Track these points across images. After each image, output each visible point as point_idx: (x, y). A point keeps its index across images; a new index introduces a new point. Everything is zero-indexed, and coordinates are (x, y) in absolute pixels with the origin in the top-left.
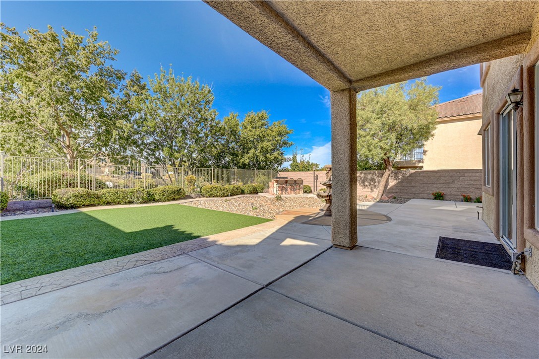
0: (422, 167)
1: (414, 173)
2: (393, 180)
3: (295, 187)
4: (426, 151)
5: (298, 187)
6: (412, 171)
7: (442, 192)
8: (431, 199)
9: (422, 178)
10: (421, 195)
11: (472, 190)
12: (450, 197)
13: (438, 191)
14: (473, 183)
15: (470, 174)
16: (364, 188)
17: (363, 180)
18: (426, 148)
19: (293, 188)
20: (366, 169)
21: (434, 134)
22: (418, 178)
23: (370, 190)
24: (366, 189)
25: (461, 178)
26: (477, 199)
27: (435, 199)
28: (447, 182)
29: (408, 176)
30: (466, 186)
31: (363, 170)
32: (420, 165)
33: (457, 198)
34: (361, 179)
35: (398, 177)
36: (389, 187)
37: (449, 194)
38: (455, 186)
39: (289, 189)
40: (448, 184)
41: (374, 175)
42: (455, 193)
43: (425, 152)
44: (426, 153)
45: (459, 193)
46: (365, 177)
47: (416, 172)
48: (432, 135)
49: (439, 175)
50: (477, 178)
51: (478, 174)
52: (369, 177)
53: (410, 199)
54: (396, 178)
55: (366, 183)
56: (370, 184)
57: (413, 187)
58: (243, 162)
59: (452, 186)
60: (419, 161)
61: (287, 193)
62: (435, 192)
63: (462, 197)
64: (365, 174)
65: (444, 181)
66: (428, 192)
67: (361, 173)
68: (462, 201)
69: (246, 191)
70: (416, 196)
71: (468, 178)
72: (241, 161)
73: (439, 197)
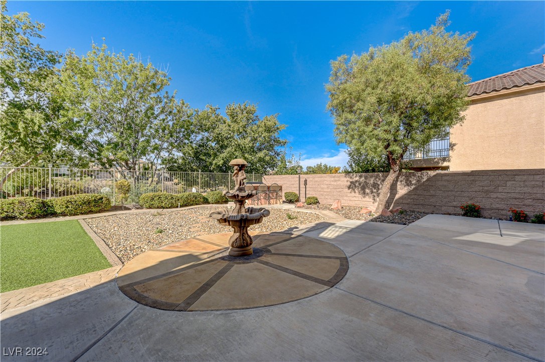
0: (447, 168)
1: (434, 176)
2: (403, 186)
3: (271, 195)
4: (454, 145)
5: (275, 195)
6: (432, 173)
7: (476, 204)
8: (459, 215)
9: (445, 183)
10: (443, 208)
11: (527, 202)
12: (489, 212)
13: (470, 203)
14: (530, 190)
15: (525, 177)
16: (364, 197)
17: (363, 186)
18: (453, 139)
19: (267, 196)
20: (367, 171)
21: (464, 117)
22: (440, 183)
23: (371, 200)
24: (367, 198)
25: (509, 183)
26: (537, 217)
27: (465, 215)
28: (486, 188)
29: (426, 181)
30: (517, 196)
31: (363, 171)
32: (445, 164)
33: (502, 215)
34: (360, 184)
35: (411, 181)
36: (397, 196)
37: (488, 207)
38: (499, 195)
39: (262, 198)
40: (487, 192)
41: (377, 179)
42: (498, 206)
43: (452, 146)
44: (454, 147)
45: (504, 207)
46: (365, 182)
47: (437, 174)
48: (462, 119)
49: (472, 178)
50: (537, 183)
51: (538, 177)
52: (372, 181)
53: (427, 214)
54: (408, 183)
55: (367, 191)
56: (372, 192)
57: (433, 196)
58: (216, 164)
59: (494, 195)
60: (444, 160)
61: (259, 203)
62: (465, 204)
63: (510, 213)
64: (366, 177)
65: (481, 188)
66: (455, 204)
67: (361, 177)
68: (511, 220)
69: (210, 200)
70: (435, 210)
71: (522, 184)
72: (214, 162)
73: (472, 212)
